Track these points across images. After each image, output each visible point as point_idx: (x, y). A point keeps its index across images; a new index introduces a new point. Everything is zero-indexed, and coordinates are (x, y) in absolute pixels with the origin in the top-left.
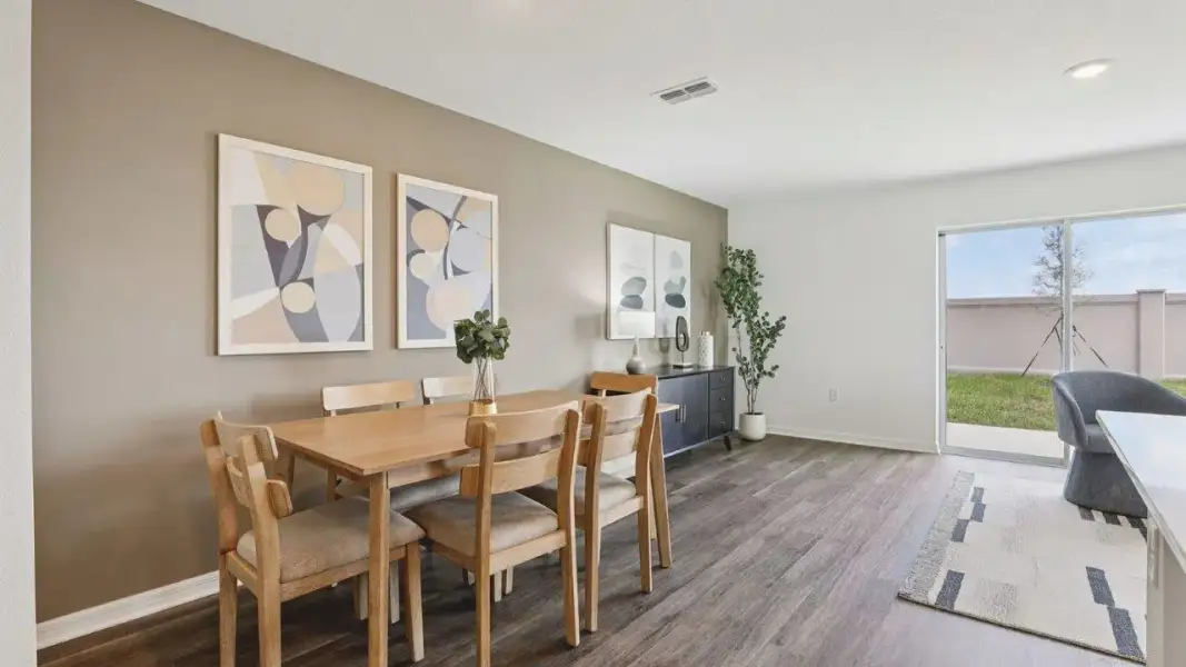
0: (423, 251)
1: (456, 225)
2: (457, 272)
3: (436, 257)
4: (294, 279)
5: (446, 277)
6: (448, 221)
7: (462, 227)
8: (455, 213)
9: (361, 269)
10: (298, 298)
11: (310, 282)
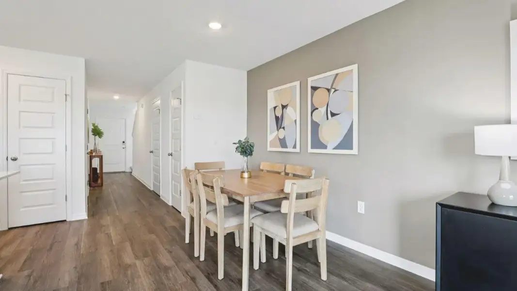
0: (317, 109)
1: (333, 90)
2: (333, 115)
3: (323, 110)
4: (280, 128)
5: (328, 119)
6: (329, 90)
7: (336, 91)
8: (332, 85)
9: (295, 121)
10: (282, 134)
11: (284, 128)
